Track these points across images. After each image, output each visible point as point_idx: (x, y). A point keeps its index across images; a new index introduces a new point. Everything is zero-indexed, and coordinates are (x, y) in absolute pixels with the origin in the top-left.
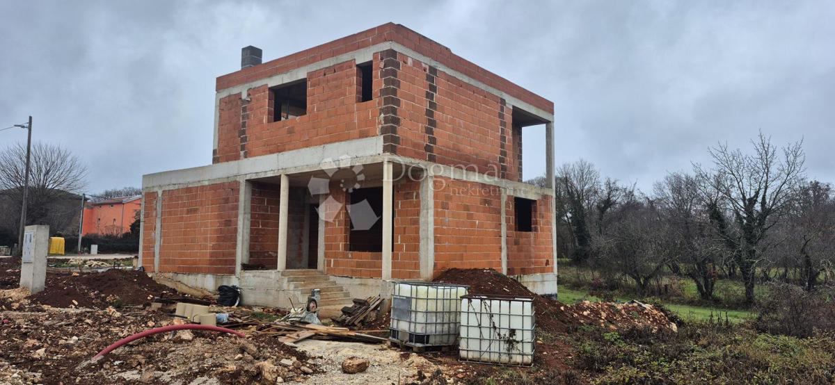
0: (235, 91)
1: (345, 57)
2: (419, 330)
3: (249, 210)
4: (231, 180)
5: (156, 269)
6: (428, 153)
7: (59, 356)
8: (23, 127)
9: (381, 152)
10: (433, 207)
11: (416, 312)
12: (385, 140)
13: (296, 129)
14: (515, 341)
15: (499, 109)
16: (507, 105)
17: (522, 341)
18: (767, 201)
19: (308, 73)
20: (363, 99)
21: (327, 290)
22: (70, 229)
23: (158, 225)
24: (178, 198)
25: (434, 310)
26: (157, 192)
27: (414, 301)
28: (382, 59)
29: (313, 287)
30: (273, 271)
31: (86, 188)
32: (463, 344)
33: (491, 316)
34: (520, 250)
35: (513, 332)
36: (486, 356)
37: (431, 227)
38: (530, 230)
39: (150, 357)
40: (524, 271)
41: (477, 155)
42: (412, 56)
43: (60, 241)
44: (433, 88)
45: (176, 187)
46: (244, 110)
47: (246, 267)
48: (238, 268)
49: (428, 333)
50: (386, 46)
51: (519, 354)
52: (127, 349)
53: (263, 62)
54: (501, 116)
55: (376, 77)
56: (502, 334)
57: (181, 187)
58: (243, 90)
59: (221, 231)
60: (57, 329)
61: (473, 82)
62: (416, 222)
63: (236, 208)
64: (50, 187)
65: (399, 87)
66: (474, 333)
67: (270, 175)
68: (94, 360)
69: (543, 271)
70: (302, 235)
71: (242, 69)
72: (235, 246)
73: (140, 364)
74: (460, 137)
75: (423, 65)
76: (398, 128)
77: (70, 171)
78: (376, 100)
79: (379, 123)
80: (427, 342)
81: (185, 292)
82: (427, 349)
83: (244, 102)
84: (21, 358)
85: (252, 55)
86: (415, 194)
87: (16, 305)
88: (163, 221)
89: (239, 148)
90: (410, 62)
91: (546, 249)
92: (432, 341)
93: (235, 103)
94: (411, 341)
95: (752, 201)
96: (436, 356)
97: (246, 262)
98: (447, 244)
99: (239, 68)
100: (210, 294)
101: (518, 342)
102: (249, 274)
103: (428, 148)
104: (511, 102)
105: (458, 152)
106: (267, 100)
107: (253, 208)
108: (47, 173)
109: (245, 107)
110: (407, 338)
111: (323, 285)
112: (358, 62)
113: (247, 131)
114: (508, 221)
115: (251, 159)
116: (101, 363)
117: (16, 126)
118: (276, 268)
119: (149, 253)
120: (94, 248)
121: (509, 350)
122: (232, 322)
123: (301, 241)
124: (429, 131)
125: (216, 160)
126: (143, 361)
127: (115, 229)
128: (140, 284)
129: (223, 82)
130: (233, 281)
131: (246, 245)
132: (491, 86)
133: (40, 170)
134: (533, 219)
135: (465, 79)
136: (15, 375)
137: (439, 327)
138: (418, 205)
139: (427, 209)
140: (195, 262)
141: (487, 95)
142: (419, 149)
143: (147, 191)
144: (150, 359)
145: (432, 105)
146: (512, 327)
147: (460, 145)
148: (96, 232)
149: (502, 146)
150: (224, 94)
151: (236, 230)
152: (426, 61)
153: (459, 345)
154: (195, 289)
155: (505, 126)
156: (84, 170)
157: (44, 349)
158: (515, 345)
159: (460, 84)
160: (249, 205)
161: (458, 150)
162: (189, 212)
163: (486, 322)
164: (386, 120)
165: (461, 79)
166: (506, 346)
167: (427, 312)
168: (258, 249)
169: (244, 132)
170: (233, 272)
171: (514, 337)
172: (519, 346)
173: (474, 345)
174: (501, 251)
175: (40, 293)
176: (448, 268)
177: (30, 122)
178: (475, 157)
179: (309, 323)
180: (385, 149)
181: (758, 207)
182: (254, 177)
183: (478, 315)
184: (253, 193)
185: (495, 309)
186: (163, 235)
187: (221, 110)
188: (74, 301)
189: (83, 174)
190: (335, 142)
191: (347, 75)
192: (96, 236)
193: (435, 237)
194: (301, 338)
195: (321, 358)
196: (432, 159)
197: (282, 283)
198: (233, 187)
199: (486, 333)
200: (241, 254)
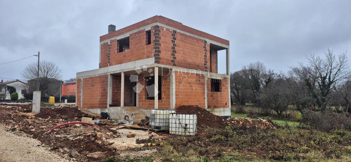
0: (106, 41)
1: (142, 29)
2: (157, 125)
3: (111, 85)
4: (105, 74)
5: (81, 107)
6: (173, 63)
7: (39, 131)
8: (36, 56)
9: (154, 63)
10: (175, 83)
11: (156, 119)
12: (155, 59)
13: (126, 55)
14: (187, 128)
15: (204, 45)
16: (207, 43)
17: (189, 128)
18: (331, 78)
19: (130, 35)
20: (148, 43)
21: (139, 114)
22: (58, 93)
23: (82, 91)
24: (88, 81)
25: (163, 118)
26: (81, 79)
27: (156, 115)
28: (154, 29)
29: (132, 112)
30: (119, 107)
31: (62, 77)
32: (170, 129)
33: (179, 120)
34: (213, 99)
35: (186, 125)
36: (177, 133)
37: (174, 91)
38: (219, 91)
39: (65, 131)
40: (215, 107)
41: (194, 63)
42: (165, 27)
43: (53, 98)
44: (175, 39)
45: (87, 77)
46: (109, 48)
47: (111, 106)
48: (108, 106)
49: (160, 126)
50: (155, 24)
51: (188, 132)
52: (59, 129)
53: (116, 30)
54: (205, 47)
55: (152, 36)
56: (183, 126)
57: (89, 77)
58: (108, 41)
59: (102, 93)
60: (40, 124)
61: (192, 35)
62: (169, 89)
63: (107, 84)
64: (49, 77)
65: (160, 39)
66: (174, 125)
67: (118, 72)
68: (48, 132)
69: (224, 107)
70: (132, 94)
71: (109, 33)
72: (107, 98)
73: (62, 133)
74: (186, 56)
75: (170, 30)
76: (160, 54)
77: (56, 71)
78: (152, 44)
79: (153, 52)
80: (160, 129)
81: (91, 115)
82: (160, 131)
83: (109, 45)
84: (28, 131)
85: (112, 28)
86: (168, 78)
87: (30, 117)
88: (83, 89)
89: (108, 62)
90: (165, 29)
91: (225, 99)
92: (162, 129)
93: (106, 46)
94: (155, 129)
95: (325, 78)
96: (162, 133)
97: (111, 104)
98: (181, 96)
99: (107, 33)
100: (99, 116)
101: (188, 128)
102: (112, 108)
103: (173, 61)
104: (209, 42)
105: (186, 62)
106: (116, 45)
107: (113, 84)
108: (47, 72)
109: (109, 47)
110: (154, 128)
111: (137, 112)
112: (146, 30)
113: (110, 56)
114: (208, 88)
115: (112, 66)
116: (50, 133)
117: (34, 55)
118: (120, 106)
119: (79, 101)
120: (66, 101)
121: (185, 131)
122: (100, 124)
123: (131, 96)
124: (173, 55)
125: (100, 67)
126: (63, 132)
127: (74, 93)
128: (75, 112)
129: (102, 38)
130: (106, 111)
131: (111, 98)
132: (200, 36)
133: (45, 71)
134: (220, 87)
135: (189, 34)
136: (25, 135)
137: (164, 124)
138: (169, 82)
139: (173, 84)
140: (94, 104)
141: (198, 40)
142: (169, 61)
143: (78, 79)
144: (65, 132)
145: (174, 45)
146: (186, 123)
147: (186, 59)
148: (67, 94)
149: (205, 59)
150: (103, 43)
151: (107, 93)
152: (172, 29)
153: (169, 130)
154: (94, 114)
155: (207, 51)
156: (61, 71)
157: (34, 129)
158: (187, 129)
159: (186, 36)
160: (111, 83)
161: (186, 61)
162: (92, 86)
163: (178, 122)
164: (156, 51)
165: (186, 34)
166: (184, 130)
167: (160, 119)
168: (115, 99)
169: (109, 57)
170: (106, 108)
171: (187, 127)
172: (188, 130)
173: (174, 130)
174: (205, 99)
175: (38, 114)
176: (181, 105)
177: (39, 54)
178: (193, 64)
179: (124, 124)
180: (155, 62)
181: (327, 80)
182: (113, 73)
183: (175, 119)
184: (113, 79)
185: (181, 117)
186: (84, 95)
187: (102, 48)
188: (49, 117)
189: (60, 72)
190: (139, 60)
191: (142, 35)
192: (66, 96)
193: (176, 94)
194: (119, 128)
195: (122, 133)
196: (174, 65)
197: (122, 111)
198: (106, 77)
199: (178, 126)
200: (109, 101)
